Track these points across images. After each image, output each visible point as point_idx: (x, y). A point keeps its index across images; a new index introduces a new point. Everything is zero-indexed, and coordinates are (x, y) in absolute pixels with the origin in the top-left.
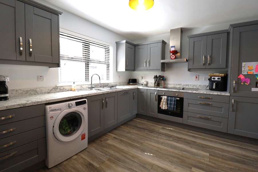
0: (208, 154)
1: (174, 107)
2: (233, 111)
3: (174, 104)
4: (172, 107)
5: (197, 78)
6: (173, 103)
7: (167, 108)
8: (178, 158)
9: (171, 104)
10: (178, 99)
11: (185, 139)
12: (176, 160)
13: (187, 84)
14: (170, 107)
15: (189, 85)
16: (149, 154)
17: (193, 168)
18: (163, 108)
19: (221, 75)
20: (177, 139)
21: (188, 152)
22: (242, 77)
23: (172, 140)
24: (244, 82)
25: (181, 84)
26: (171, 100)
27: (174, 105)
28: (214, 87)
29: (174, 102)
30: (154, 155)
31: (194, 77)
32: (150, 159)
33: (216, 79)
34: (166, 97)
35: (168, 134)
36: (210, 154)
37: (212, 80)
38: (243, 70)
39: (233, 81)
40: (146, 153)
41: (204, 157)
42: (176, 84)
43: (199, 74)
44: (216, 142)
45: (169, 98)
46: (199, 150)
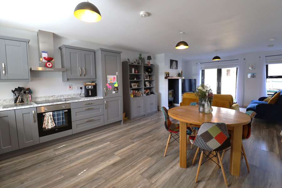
0: (109, 143)
1: (63, 121)
2: (106, 108)
3: (63, 117)
4: (61, 122)
5: (70, 87)
6: (61, 117)
7: (55, 125)
8: (102, 156)
9: (58, 119)
10: (67, 111)
11: (85, 145)
12: (102, 158)
13: (61, 94)
14: (58, 123)
15: (64, 95)
16: (83, 172)
17: (115, 153)
18: (50, 128)
19: (93, 84)
20: (81, 148)
21: (100, 150)
22: (108, 85)
23: (79, 151)
24: (109, 88)
25: (54, 96)
26: (58, 115)
27: (63, 119)
28: (90, 94)
29: (62, 115)
30: (87, 169)
31: (68, 87)
32: (89, 173)
33: (90, 87)
34: (51, 113)
35: (69, 150)
36: (110, 142)
37: (87, 88)
38: (108, 80)
39: (104, 88)
40: (79, 174)
41: (109, 145)
42: (48, 97)
43: (72, 84)
44: (102, 135)
45: (56, 113)
46: (103, 143)
